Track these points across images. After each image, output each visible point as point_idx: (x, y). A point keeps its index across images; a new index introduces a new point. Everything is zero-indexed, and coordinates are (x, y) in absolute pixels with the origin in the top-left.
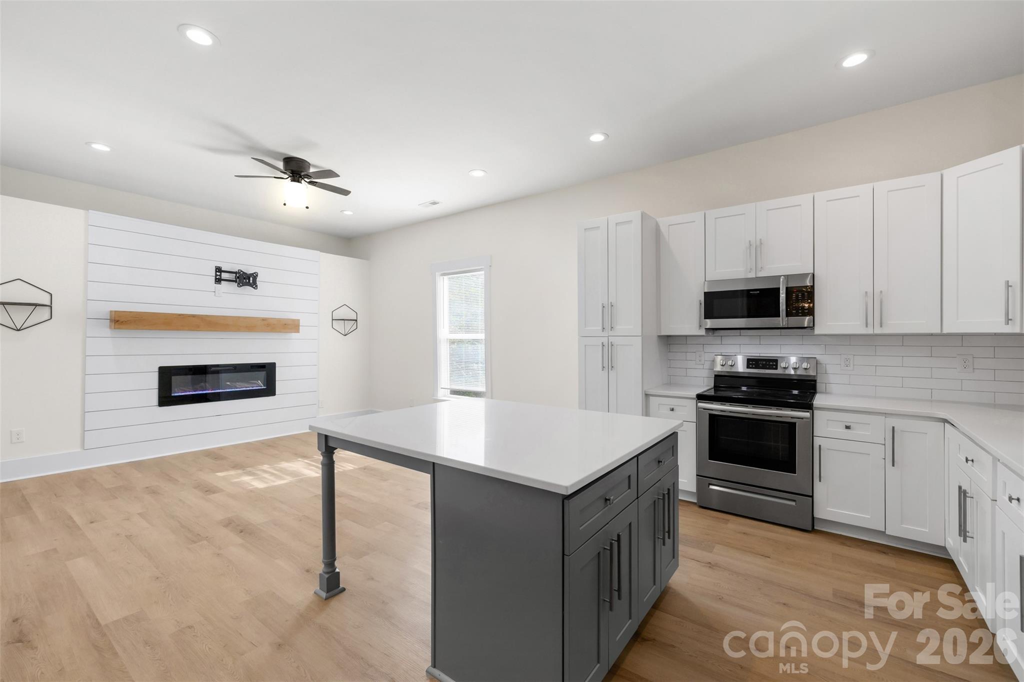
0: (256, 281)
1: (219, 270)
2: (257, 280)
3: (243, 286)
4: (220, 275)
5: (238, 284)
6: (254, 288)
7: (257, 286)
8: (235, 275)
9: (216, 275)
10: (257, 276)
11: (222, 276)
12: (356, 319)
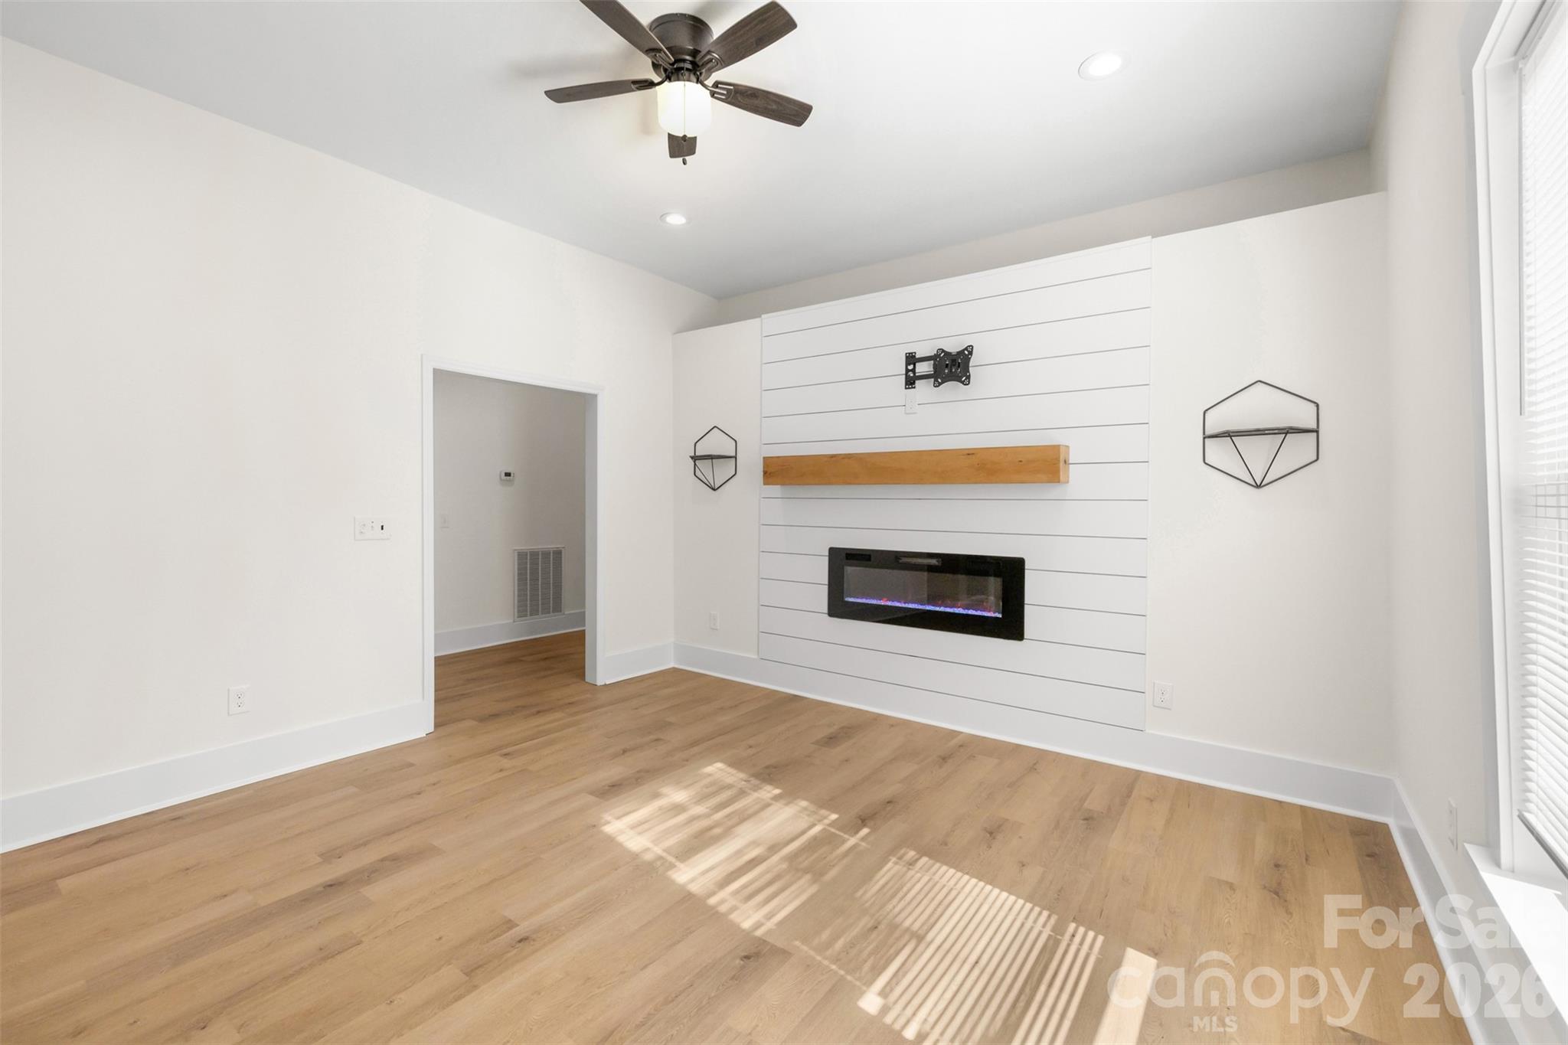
0: (968, 367)
1: (911, 359)
2: (971, 364)
3: (943, 383)
4: (913, 370)
5: (936, 380)
6: (963, 382)
7: (968, 378)
8: (932, 362)
9: (907, 371)
10: (971, 353)
11: (917, 371)
12: (1313, 426)
